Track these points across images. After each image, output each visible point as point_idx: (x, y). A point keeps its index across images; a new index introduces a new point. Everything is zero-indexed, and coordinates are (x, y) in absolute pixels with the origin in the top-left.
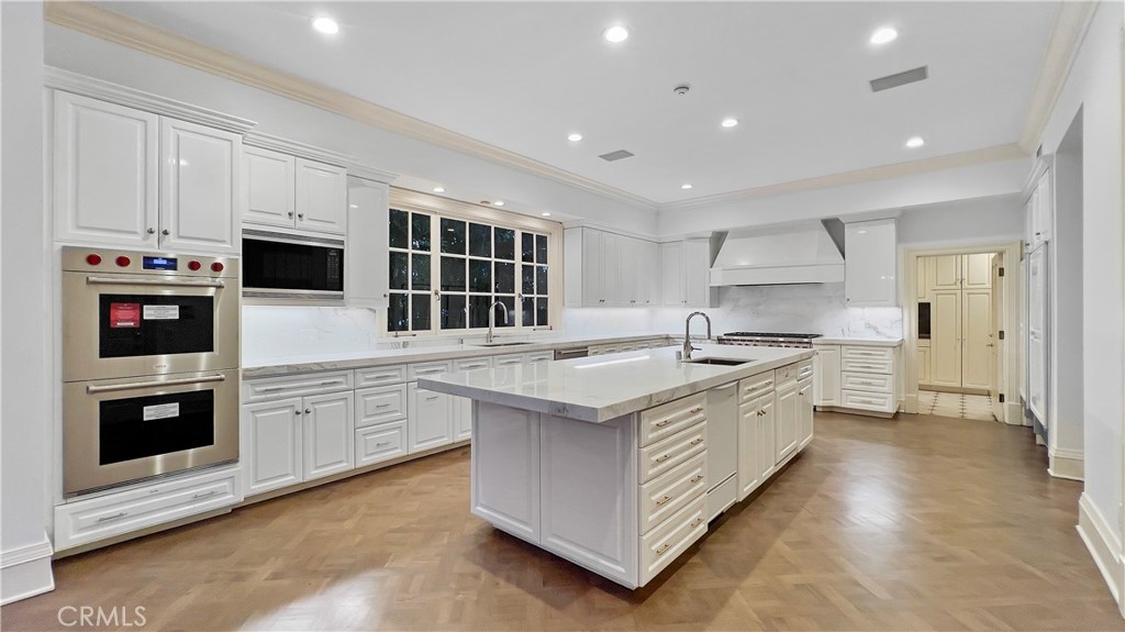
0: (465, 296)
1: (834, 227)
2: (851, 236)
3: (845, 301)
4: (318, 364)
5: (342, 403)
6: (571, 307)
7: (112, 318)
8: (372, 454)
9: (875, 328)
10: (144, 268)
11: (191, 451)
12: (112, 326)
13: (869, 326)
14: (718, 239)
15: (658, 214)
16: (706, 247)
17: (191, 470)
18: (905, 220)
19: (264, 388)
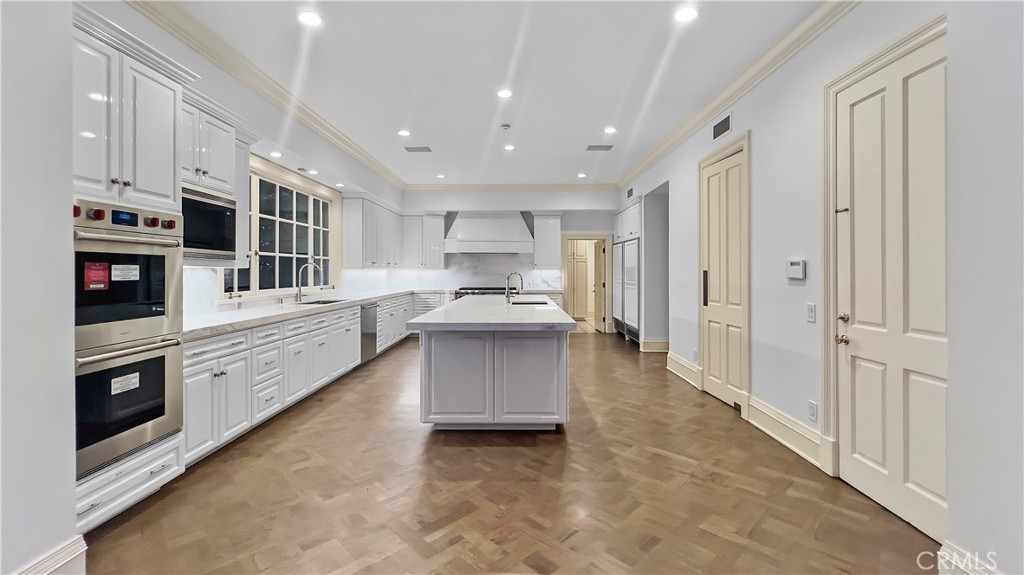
0: (274, 257)
1: (528, 217)
2: (537, 222)
3: (533, 265)
4: (230, 324)
5: (243, 363)
6: (348, 268)
7: (86, 280)
8: (264, 409)
9: (547, 283)
10: (113, 222)
11: (150, 424)
12: (86, 289)
13: (544, 281)
14: (450, 218)
15: (404, 193)
16: (442, 222)
17: (151, 444)
18: (565, 217)
19: (192, 352)
